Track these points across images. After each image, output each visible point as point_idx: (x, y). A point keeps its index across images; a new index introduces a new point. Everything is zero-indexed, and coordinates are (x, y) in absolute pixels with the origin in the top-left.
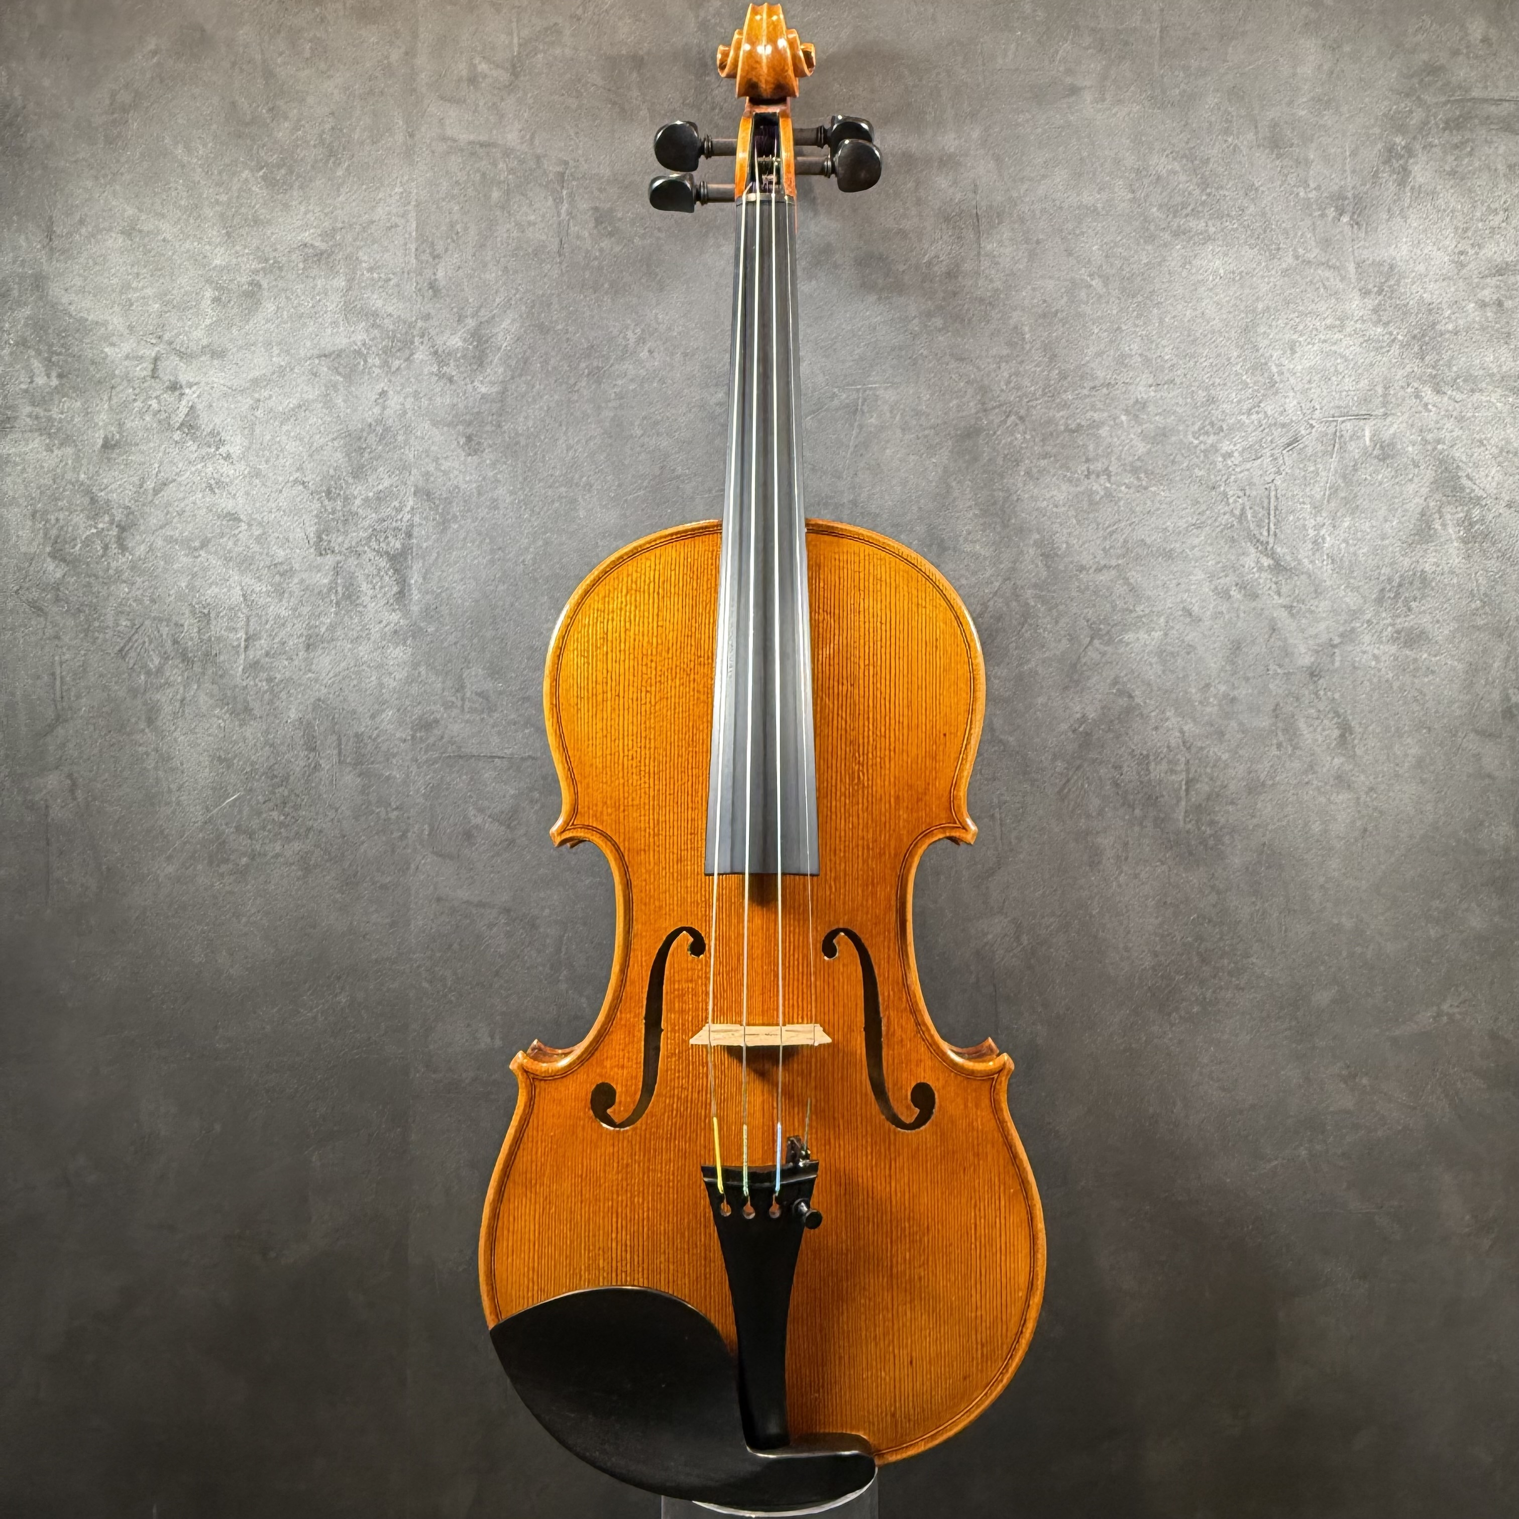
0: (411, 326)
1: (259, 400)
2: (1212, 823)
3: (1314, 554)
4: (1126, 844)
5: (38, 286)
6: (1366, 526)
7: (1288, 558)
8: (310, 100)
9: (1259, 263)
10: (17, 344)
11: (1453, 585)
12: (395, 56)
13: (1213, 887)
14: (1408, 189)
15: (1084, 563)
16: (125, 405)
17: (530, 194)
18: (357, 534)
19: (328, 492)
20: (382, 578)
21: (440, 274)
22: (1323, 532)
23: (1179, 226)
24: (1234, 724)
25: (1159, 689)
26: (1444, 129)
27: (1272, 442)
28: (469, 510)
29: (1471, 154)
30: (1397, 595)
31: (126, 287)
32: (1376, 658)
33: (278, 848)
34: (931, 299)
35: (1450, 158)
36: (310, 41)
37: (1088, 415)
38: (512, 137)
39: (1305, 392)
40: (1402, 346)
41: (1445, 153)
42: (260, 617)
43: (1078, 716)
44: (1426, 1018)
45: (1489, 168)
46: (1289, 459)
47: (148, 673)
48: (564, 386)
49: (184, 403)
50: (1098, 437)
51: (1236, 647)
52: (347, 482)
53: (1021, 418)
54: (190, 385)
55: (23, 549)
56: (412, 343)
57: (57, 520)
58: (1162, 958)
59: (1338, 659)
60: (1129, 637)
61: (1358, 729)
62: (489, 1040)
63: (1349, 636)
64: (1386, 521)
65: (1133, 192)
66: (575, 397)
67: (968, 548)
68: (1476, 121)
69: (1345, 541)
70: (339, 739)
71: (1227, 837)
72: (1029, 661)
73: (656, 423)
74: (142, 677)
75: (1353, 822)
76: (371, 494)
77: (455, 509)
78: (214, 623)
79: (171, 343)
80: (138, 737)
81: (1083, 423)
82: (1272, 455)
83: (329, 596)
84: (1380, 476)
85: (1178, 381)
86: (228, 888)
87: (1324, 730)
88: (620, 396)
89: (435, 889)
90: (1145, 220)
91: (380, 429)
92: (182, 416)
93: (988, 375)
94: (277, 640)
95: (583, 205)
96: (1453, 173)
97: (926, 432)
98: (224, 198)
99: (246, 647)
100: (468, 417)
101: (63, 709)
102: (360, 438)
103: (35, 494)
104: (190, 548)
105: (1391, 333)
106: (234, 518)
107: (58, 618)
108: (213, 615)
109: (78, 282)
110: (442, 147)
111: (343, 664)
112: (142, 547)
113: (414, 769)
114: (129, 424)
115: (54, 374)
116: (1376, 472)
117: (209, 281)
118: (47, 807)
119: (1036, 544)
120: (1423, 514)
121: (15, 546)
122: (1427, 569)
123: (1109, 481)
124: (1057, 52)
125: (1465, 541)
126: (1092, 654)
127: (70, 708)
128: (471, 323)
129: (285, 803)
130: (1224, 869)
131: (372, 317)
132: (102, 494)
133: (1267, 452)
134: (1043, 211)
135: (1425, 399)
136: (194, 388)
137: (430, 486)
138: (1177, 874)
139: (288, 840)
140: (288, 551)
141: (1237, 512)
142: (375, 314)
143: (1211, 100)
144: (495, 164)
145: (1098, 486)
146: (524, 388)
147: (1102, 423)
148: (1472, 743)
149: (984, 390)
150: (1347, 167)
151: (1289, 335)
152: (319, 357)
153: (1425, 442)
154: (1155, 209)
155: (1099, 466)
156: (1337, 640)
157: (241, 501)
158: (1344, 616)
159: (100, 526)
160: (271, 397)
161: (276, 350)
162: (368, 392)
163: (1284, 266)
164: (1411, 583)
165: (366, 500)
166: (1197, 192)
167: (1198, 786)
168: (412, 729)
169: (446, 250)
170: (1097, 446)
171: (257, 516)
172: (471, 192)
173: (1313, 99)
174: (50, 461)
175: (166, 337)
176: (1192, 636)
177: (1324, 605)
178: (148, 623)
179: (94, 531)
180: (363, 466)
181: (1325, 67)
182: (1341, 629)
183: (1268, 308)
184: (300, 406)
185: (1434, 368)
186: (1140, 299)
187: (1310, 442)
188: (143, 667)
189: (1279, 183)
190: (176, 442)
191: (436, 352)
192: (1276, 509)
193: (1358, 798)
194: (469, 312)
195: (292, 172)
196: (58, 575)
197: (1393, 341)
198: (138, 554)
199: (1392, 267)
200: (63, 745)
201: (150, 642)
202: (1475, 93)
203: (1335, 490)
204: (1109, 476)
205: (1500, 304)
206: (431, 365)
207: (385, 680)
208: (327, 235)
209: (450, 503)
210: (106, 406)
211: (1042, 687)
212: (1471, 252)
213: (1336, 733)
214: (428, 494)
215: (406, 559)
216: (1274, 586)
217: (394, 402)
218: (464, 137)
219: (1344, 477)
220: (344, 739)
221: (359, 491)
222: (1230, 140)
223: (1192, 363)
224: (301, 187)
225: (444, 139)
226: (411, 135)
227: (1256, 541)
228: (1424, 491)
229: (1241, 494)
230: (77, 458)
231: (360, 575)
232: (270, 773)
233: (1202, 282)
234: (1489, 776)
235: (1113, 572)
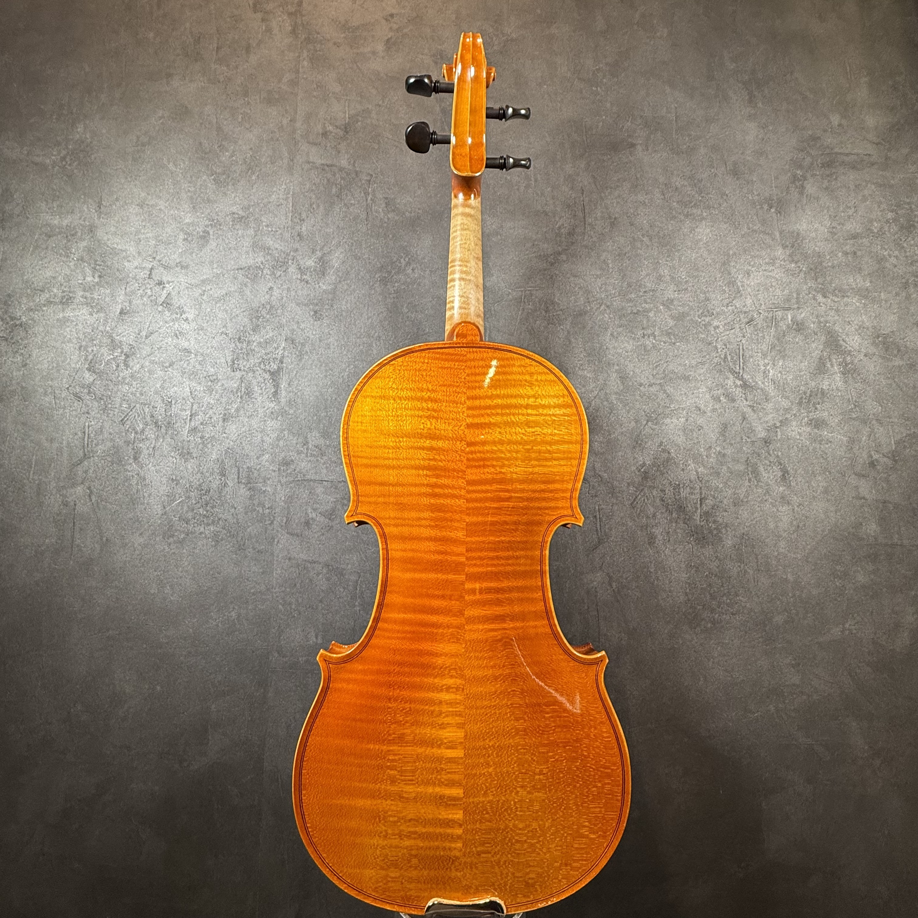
0: (288, 255)
1: (205, 291)
2: (715, 522)
3: (764, 379)
4: (668, 533)
5: (92, 231)
6: (791, 365)
7: (751, 381)
8: (240, 142)
9: (730, 231)
10: (78, 260)
11: (839, 396)
12: (285, 122)
13: (717, 557)
14: (805, 196)
15: (642, 381)
16: (133, 292)
17: (352, 190)
18: (253, 361)
19: (239, 339)
20: (266, 384)
21: (304, 228)
22: (768, 368)
23: (688, 212)
24: (725, 468)
25: (684, 449)
26: (822, 167)
27: (740, 320)
28: (314, 349)
29: (836, 179)
30: (809, 401)
31: (138, 232)
32: (800, 434)
33: (202, 529)
34: (560, 245)
35: (826, 181)
36: (241, 114)
37: (643, 305)
38: (344, 163)
39: (756, 296)
40: (805, 273)
41: (823, 179)
42: (199, 404)
43: (641, 463)
44: (836, 632)
45: (845, 186)
46: (749, 330)
47: (136, 433)
48: (367, 286)
49: (165, 292)
50: (648, 317)
51: (725, 427)
52: (249, 334)
53: (608, 307)
54: (169, 282)
55: (73, 366)
56: (287, 263)
57: (92, 351)
58: (690, 596)
59: (779, 433)
60: (668, 421)
61: (792, 472)
62: (315, 640)
63: (784, 422)
64: (801, 362)
65: (664, 195)
66: (373, 292)
67: (580, 373)
68: (838, 164)
69: (780, 372)
70: (239, 470)
71: (724, 530)
72: (614, 433)
73: (415, 306)
74: (133, 435)
75: (791, 523)
76: (262, 340)
77: (307, 348)
78: (174, 406)
79: (159, 261)
80: (128, 467)
81: (641, 309)
82: (740, 328)
83: (237, 393)
84: (797, 340)
85: (689, 289)
86: (173, 551)
87: (773, 472)
88: (396, 292)
89: (289, 553)
90: (670, 209)
91: (268, 307)
92: (163, 298)
93: (590, 284)
94: (207, 416)
95: (380, 196)
96: (827, 188)
97: (559, 313)
98: (192, 189)
99: (191, 420)
100: (315, 301)
101: (88, 451)
102: (257, 311)
103: (81, 336)
104: (163, 366)
105: (799, 267)
106: (187, 351)
107: (88, 402)
108: (173, 402)
109: (113, 229)
110: (307, 167)
111: (244, 429)
112: (138, 366)
113: (279, 487)
114: (134, 302)
115: (96, 276)
116: (795, 337)
117: (182, 230)
118: (75, 505)
119: (616, 370)
120: (820, 359)
121: (69, 364)
122: (824, 388)
123: (655, 339)
124: (623, 127)
125: (843, 374)
126: (647, 430)
127: (92, 451)
128: (319, 254)
129: (207, 505)
130: (723, 547)
131: (266, 249)
132: (118, 337)
133: (737, 326)
134: (618, 203)
135: (819, 301)
136: (171, 284)
137: (294, 336)
138: (697, 550)
139: (208, 525)
140: (216, 369)
141: (723, 356)
142: (269, 249)
143: (702, 151)
144: (334, 175)
145: (649, 342)
146: (346, 287)
147: (651, 310)
148: (853, 480)
149: (588, 292)
150: (773, 185)
151: (747, 267)
152: (238, 269)
153: (820, 322)
154: (675, 204)
155: (650, 332)
156: (778, 424)
157: (193, 343)
158: (782, 412)
159: (116, 354)
160: (211, 289)
161: (215, 266)
162: (263, 287)
163: (743, 233)
164: (817, 395)
165: (260, 343)
166: (697, 195)
167: (707, 501)
168: (279, 465)
169: (307, 217)
170: (648, 321)
171: (201, 351)
172: (322, 188)
173: (754, 151)
174: (91, 320)
175: (158, 258)
176: (701, 421)
177: (770, 406)
178: (138, 405)
179: (112, 357)
180: (258, 326)
181: (760, 137)
182: (780, 418)
183: (735, 254)
184: (226, 294)
185: (822, 284)
186: (668, 247)
187: (759, 321)
188: (134, 429)
189: (738, 192)
190: (160, 312)
191: (300, 268)
192: (743, 355)
193: (793, 510)
194: (318, 248)
195: (229, 177)
196: (91, 380)
197: (801, 271)
198: (135, 369)
199: (798, 234)
200: (86, 472)
201: (139, 416)
202: (836, 150)
203: (773, 347)
204: (655, 337)
205: (855, 253)
206: (297, 274)
207: (265, 438)
208: (246, 208)
209: (304, 345)
210: (123, 293)
211: (621, 447)
212: (838, 227)
213: (780, 474)
214: (293, 341)
215: (279, 375)
216: (743, 396)
217: (276, 293)
218: (319, 162)
219: (778, 340)
220: (241, 470)
221: (256, 338)
222: (712, 170)
223: (697, 280)
224: (233, 185)
225: (309, 162)
226: (292, 160)
227: (733, 372)
228: (821, 347)
229: (724, 347)
230: (106, 320)
231: (254, 382)
232: (199, 488)
233: (701, 240)
234: (864, 498)
235: (658, 387)
